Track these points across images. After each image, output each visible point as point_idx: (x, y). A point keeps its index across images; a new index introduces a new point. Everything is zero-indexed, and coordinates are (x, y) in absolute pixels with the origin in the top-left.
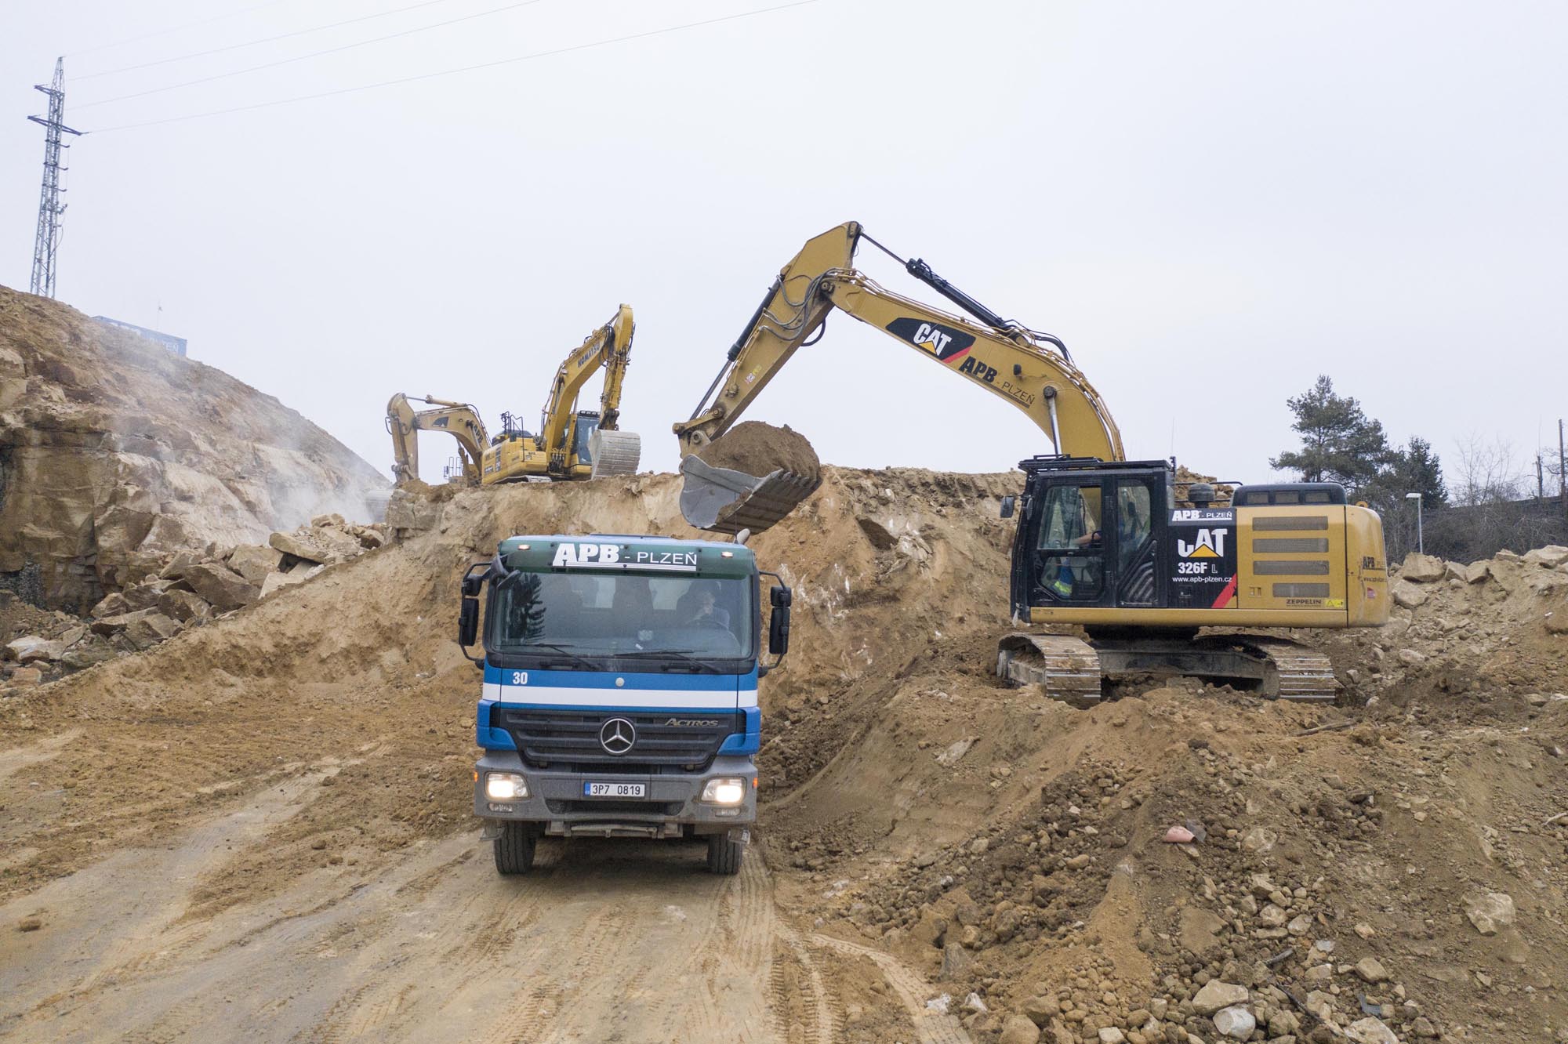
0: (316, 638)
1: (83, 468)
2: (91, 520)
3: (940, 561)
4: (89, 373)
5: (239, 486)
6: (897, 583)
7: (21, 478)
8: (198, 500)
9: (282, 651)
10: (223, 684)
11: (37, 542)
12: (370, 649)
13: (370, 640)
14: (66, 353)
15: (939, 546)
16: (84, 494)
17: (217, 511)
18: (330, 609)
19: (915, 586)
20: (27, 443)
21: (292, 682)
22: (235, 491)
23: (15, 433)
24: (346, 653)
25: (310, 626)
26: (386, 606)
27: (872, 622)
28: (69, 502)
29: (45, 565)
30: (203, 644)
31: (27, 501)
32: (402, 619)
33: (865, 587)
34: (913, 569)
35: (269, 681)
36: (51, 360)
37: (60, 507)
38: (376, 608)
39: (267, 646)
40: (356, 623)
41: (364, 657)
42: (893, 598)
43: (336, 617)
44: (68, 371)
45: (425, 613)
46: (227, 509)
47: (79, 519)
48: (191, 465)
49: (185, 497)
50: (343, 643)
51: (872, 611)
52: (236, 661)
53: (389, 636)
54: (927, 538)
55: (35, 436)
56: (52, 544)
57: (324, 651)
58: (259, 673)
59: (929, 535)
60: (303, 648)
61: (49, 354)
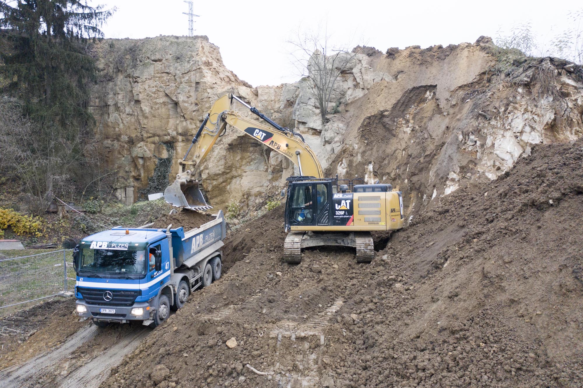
7: (177, 153)
20: (177, 141)
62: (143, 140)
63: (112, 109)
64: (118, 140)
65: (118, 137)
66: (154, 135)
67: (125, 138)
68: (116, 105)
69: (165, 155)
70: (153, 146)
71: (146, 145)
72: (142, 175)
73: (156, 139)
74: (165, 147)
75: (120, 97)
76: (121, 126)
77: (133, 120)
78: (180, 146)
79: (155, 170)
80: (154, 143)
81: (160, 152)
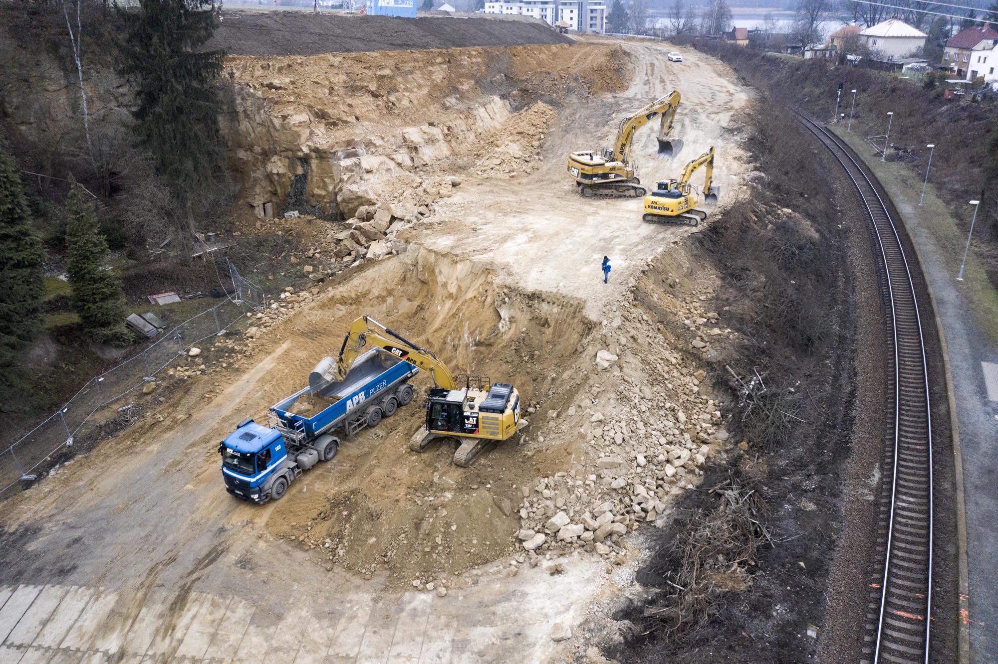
0: (369, 291)
1: (330, 167)
2: (335, 188)
3: (512, 331)
4: (336, 111)
5: (394, 157)
6: (492, 341)
7: (312, 171)
8: (375, 171)
9: (358, 297)
10: (339, 309)
11: (319, 196)
12: (384, 297)
13: (384, 294)
14: (326, 102)
15: (514, 325)
16: (332, 177)
17: (384, 172)
18: (374, 280)
19: (499, 341)
20: (311, 157)
21: (361, 307)
22: (393, 159)
23: (306, 155)
24: (378, 297)
25: (366, 288)
26: (390, 282)
27: (481, 353)
28: (326, 180)
29: (323, 204)
30: (333, 297)
31: (315, 180)
32: (394, 287)
33: (482, 340)
34: (500, 335)
35: (354, 307)
36: (320, 110)
37: (324, 182)
38: (387, 282)
39: (353, 295)
40: (381, 286)
41: (382, 299)
42: (490, 345)
43: (375, 283)
44: (327, 113)
45: (402, 285)
46: (388, 170)
47: (331, 188)
48: (373, 153)
49: (368, 172)
50: (376, 294)
51: (482, 349)
52: (343, 301)
53: (390, 293)
54: (510, 322)
55: (313, 155)
56: (324, 197)
57: (371, 296)
58: (351, 304)
59: (512, 320)
60: (364, 295)
61: (319, 107)
62: (276, 154)
63: (242, 116)
64: (252, 151)
65: (250, 148)
66: (287, 150)
67: (258, 149)
68: (245, 111)
69: (300, 171)
70: (287, 160)
71: (280, 160)
72: (279, 191)
73: (290, 154)
74: (299, 163)
75: (249, 103)
76: (253, 135)
77: (264, 131)
78: (314, 163)
79: (291, 186)
80: (288, 158)
81: (294, 169)
